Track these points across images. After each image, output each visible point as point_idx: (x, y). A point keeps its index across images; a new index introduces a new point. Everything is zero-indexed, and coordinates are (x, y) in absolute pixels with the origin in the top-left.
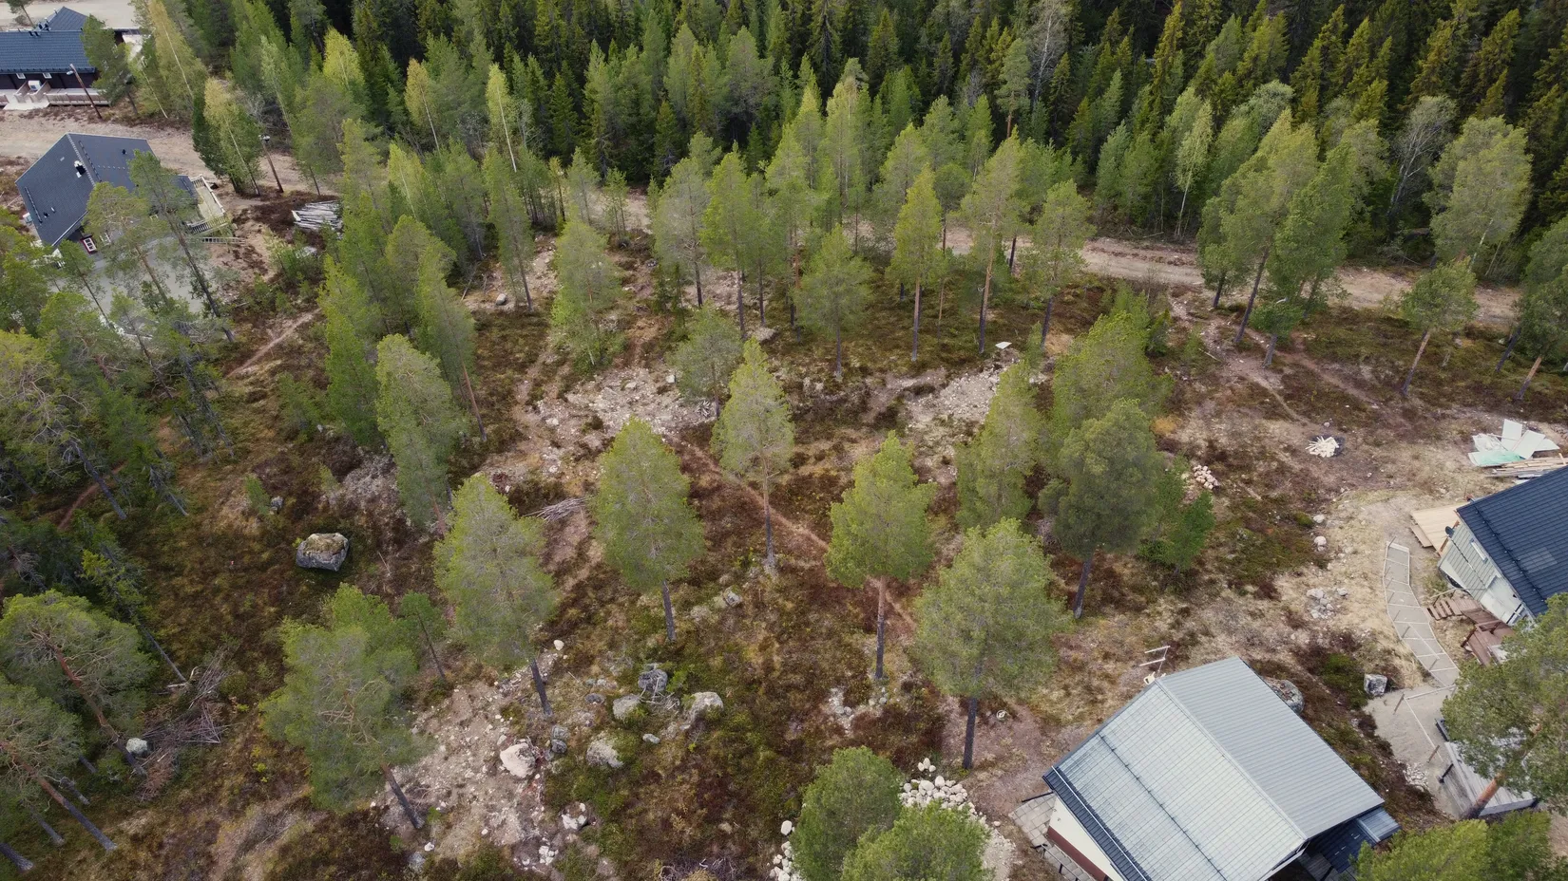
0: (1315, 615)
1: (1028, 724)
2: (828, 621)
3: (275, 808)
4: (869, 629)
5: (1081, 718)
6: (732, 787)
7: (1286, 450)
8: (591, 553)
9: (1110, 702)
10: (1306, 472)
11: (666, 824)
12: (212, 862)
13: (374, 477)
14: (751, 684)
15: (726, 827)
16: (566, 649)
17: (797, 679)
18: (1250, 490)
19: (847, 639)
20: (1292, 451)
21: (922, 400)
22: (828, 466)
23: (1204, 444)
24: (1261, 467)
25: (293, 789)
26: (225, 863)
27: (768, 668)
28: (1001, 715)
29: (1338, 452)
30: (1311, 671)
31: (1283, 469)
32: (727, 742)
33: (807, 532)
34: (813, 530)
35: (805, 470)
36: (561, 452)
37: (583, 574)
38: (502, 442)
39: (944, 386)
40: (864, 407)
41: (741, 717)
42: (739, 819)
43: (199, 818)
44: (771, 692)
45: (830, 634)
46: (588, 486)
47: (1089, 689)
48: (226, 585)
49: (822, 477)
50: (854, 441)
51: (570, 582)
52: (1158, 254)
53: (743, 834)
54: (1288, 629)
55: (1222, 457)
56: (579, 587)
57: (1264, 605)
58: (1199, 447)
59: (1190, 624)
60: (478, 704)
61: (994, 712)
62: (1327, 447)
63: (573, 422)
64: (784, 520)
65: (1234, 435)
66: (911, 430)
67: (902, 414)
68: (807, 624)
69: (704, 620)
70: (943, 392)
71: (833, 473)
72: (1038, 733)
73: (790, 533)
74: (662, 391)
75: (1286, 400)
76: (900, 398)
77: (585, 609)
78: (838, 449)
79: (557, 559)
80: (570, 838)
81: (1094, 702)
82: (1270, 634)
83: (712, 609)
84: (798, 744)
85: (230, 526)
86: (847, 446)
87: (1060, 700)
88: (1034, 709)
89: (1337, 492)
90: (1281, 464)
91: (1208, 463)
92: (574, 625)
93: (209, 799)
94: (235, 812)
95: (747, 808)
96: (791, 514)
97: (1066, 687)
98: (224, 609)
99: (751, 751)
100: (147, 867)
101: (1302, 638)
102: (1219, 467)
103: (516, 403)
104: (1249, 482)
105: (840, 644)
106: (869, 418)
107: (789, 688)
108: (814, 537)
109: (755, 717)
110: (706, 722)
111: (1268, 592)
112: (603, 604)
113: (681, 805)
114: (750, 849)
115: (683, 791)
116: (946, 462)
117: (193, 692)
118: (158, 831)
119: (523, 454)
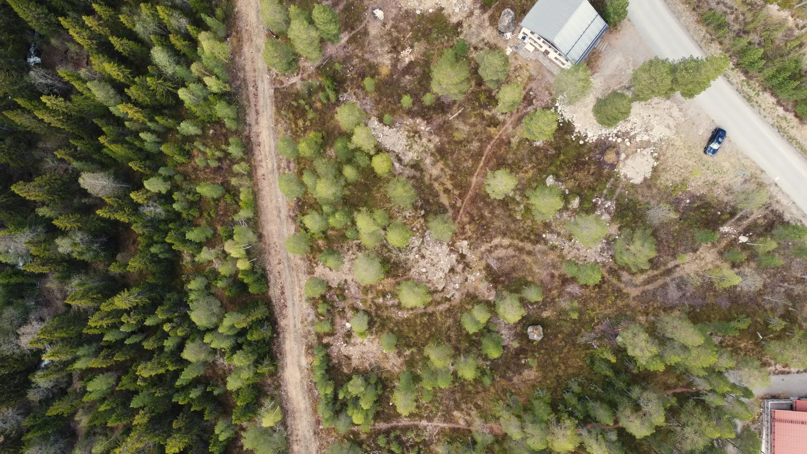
0: (466, 9)
1: (533, 85)
2: (511, 156)
3: (622, 286)
4: (509, 142)
5: (527, 70)
6: (575, 161)
7: (384, 27)
8: (508, 243)
9: (520, 63)
10: (393, 19)
11: (593, 174)
12: (643, 292)
13: (502, 335)
14: (540, 170)
15: (587, 158)
16: (544, 233)
17: (534, 158)
18: (408, 36)
19: (515, 147)
20: (384, 24)
21: (403, 158)
22: (446, 180)
23: (390, 55)
24: (395, 34)
25: (615, 285)
26: (641, 289)
27: (533, 167)
28: (531, 93)
29: (380, 9)
30: (490, 8)
31: (394, 27)
32: (562, 169)
33: (475, 177)
34: (473, 175)
35: (450, 187)
36: (469, 276)
37: (516, 242)
38: (472, 299)
39: (394, 152)
40: (414, 177)
41: (553, 168)
42: (583, 156)
43: (633, 304)
44: (539, 164)
45: (515, 153)
46: (481, 259)
47: (515, 70)
48: (557, 356)
49: (451, 180)
50: (431, 176)
51: (521, 244)
52: (251, 96)
53: (586, 153)
54: (474, 17)
55: (395, 48)
56: (522, 241)
57: (465, 25)
58: (392, 57)
59: (480, 45)
60: (571, 249)
61: (531, 95)
62: (379, 13)
63: (453, 279)
64: (472, 187)
65: (382, 45)
66: (417, 157)
67: (412, 163)
68: (514, 162)
69: (520, 196)
70: (397, 151)
71: (448, 177)
72: (536, 81)
73: (477, 182)
74: (423, 257)
75: (354, 30)
76: (405, 166)
77: (529, 234)
78: (436, 180)
79: (513, 253)
80: (603, 200)
81: (521, 68)
82: (477, 22)
83: (515, 195)
84: (555, 149)
85: (537, 371)
86: (433, 177)
87: (521, 77)
88: (527, 84)
89: (400, 8)
90: (391, 27)
91: (399, 53)
92: (536, 235)
93: (628, 306)
94: (628, 295)
95: (580, 155)
96: (469, 185)
97: (516, 77)
98: (565, 350)
99: (562, 161)
100: (653, 306)
101: (477, 12)
102: (399, 48)
103: (451, 305)
104: (404, 37)
105: (518, 149)
106: (418, 174)
107: (537, 159)
108: (476, 174)
109: (551, 164)
110: (557, 178)
111: (460, 24)
112: (525, 230)
113: (586, 173)
114: (590, 150)
115: (580, 175)
116: (430, 141)
117: (595, 339)
118: (642, 311)
119: (476, 289)
